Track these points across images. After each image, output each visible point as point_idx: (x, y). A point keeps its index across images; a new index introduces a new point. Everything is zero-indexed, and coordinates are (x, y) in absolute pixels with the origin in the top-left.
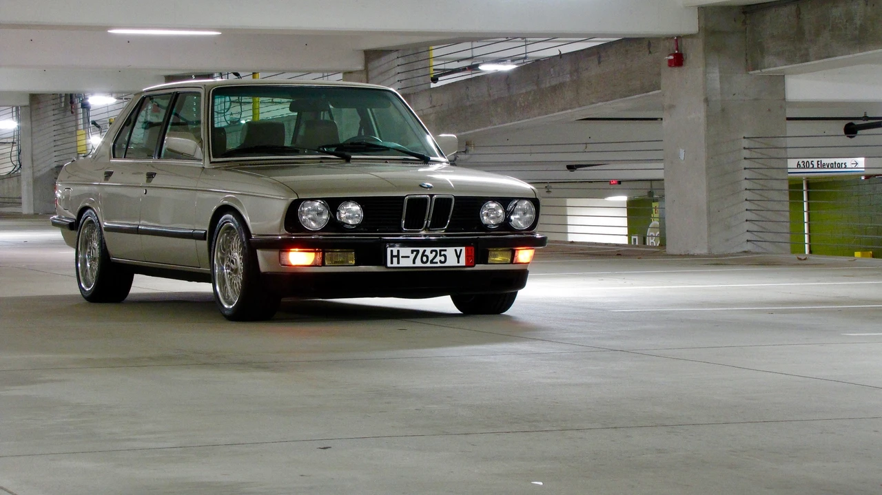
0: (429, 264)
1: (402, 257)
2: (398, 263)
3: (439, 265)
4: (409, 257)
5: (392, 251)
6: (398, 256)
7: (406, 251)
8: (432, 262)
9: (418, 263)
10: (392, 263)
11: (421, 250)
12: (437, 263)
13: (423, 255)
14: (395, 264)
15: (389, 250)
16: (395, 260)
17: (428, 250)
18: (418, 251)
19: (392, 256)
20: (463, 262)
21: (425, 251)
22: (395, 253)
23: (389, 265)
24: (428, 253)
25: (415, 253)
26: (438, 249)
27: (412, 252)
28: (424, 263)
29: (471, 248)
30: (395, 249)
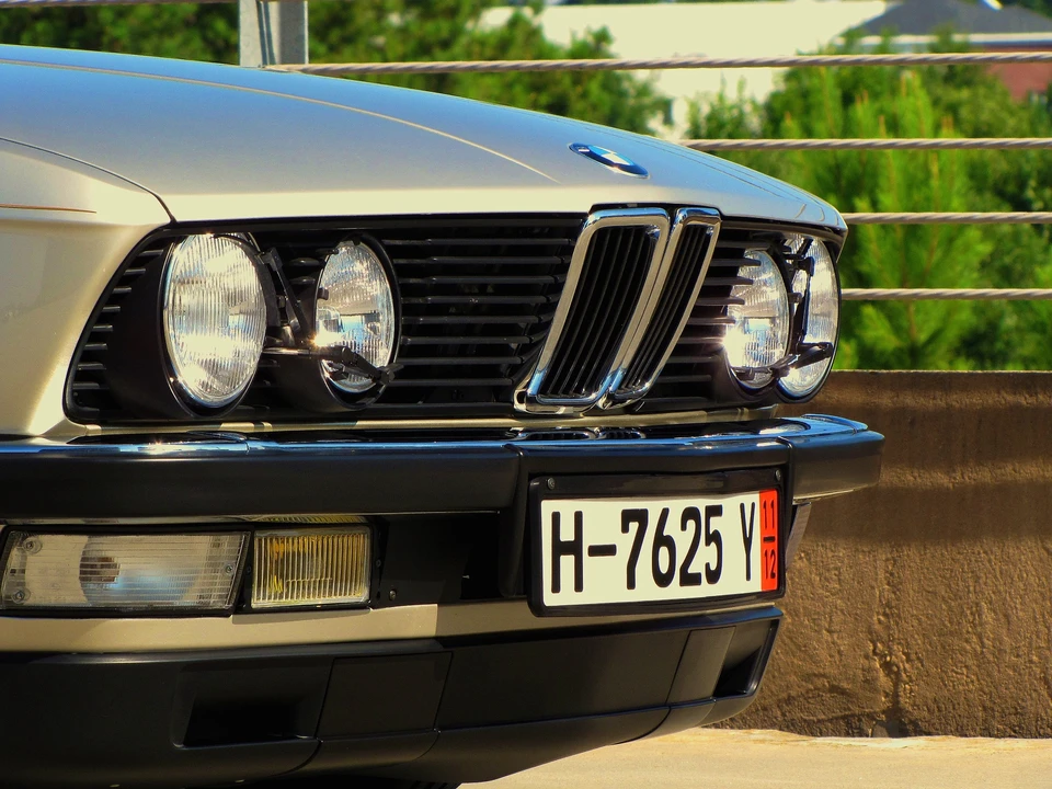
0: (676, 591)
1: (593, 552)
2: (579, 587)
3: (704, 590)
4: (611, 551)
5: (556, 517)
6: (575, 547)
7: (602, 517)
8: (689, 579)
9: (647, 591)
10: (556, 588)
11: (653, 507)
12: (696, 581)
13: (660, 537)
14: (567, 597)
15: (548, 507)
16: (567, 562)
17: (677, 506)
18: (641, 516)
19: (560, 548)
20: (756, 570)
21: (665, 513)
22: (567, 534)
23: (550, 599)
24: (672, 528)
25: (634, 526)
26: (700, 504)
27: (628, 517)
28: (662, 580)
29: (773, 496)
30: (567, 508)
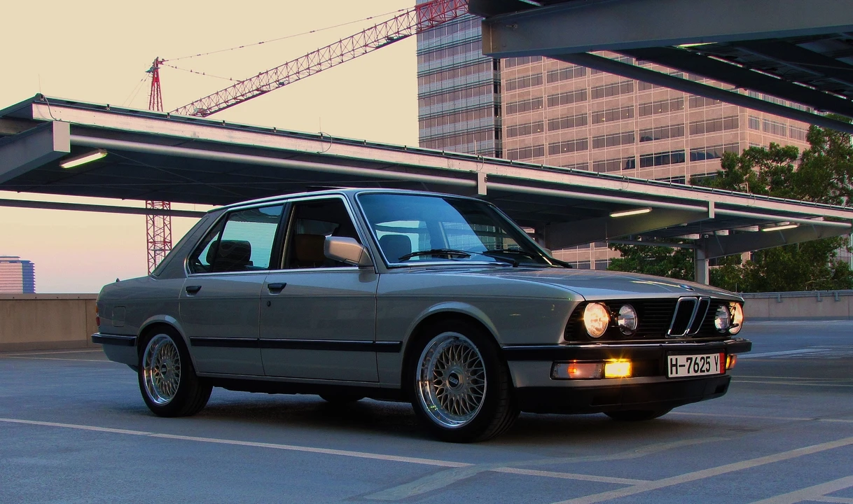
0: (699, 374)
1: (680, 366)
2: (677, 373)
3: (706, 373)
4: (684, 366)
5: (671, 359)
6: (676, 365)
7: (682, 359)
8: (702, 371)
9: (692, 374)
10: (671, 373)
11: (694, 357)
12: (704, 371)
13: (696, 363)
14: (674, 375)
15: (669, 357)
16: (674, 368)
17: (699, 357)
18: (691, 359)
19: (672, 366)
21: (696, 358)
22: (674, 363)
23: (670, 376)
24: (698, 361)
25: (689, 361)
26: (705, 356)
27: (688, 359)
28: (696, 372)
29: (723, 354)
30: (674, 358)
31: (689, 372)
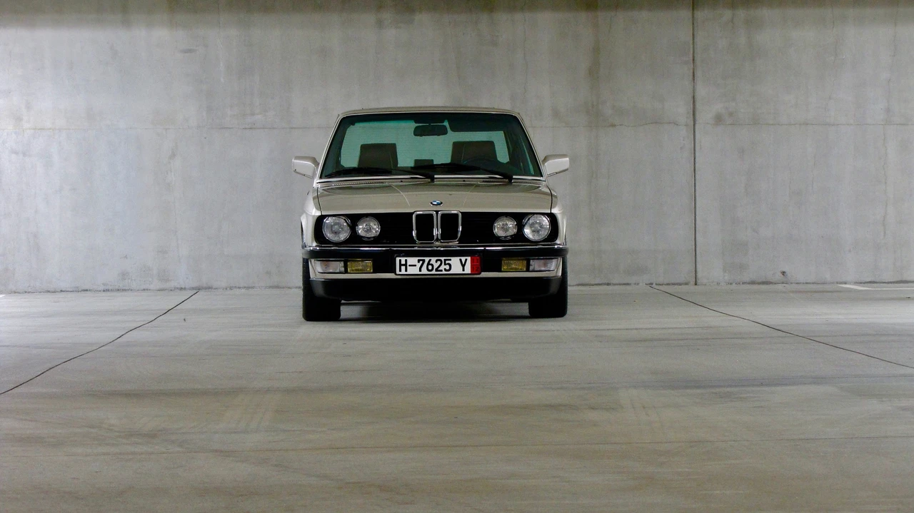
0: (434, 272)
1: (410, 266)
2: (406, 271)
3: (444, 272)
4: (415, 265)
5: (400, 260)
6: (406, 265)
7: (413, 260)
8: (437, 270)
9: (424, 271)
10: (400, 271)
11: (427, 259)
12: (442, 271)
13: (429, 264)
14: (403, 272)
15: (398, 259)
16: (403, 268)
17: (433, 260)
18: (424, 261)
19: (401, 265)
20: (468, 270)
21: (430, 260)
22: (403, 262)
23: (398, 272)
25: (421, 262)
26: (443, 259)
27: (419, 261)
28: (430, 271)
30: (404, 259)
31: (420, 270)
